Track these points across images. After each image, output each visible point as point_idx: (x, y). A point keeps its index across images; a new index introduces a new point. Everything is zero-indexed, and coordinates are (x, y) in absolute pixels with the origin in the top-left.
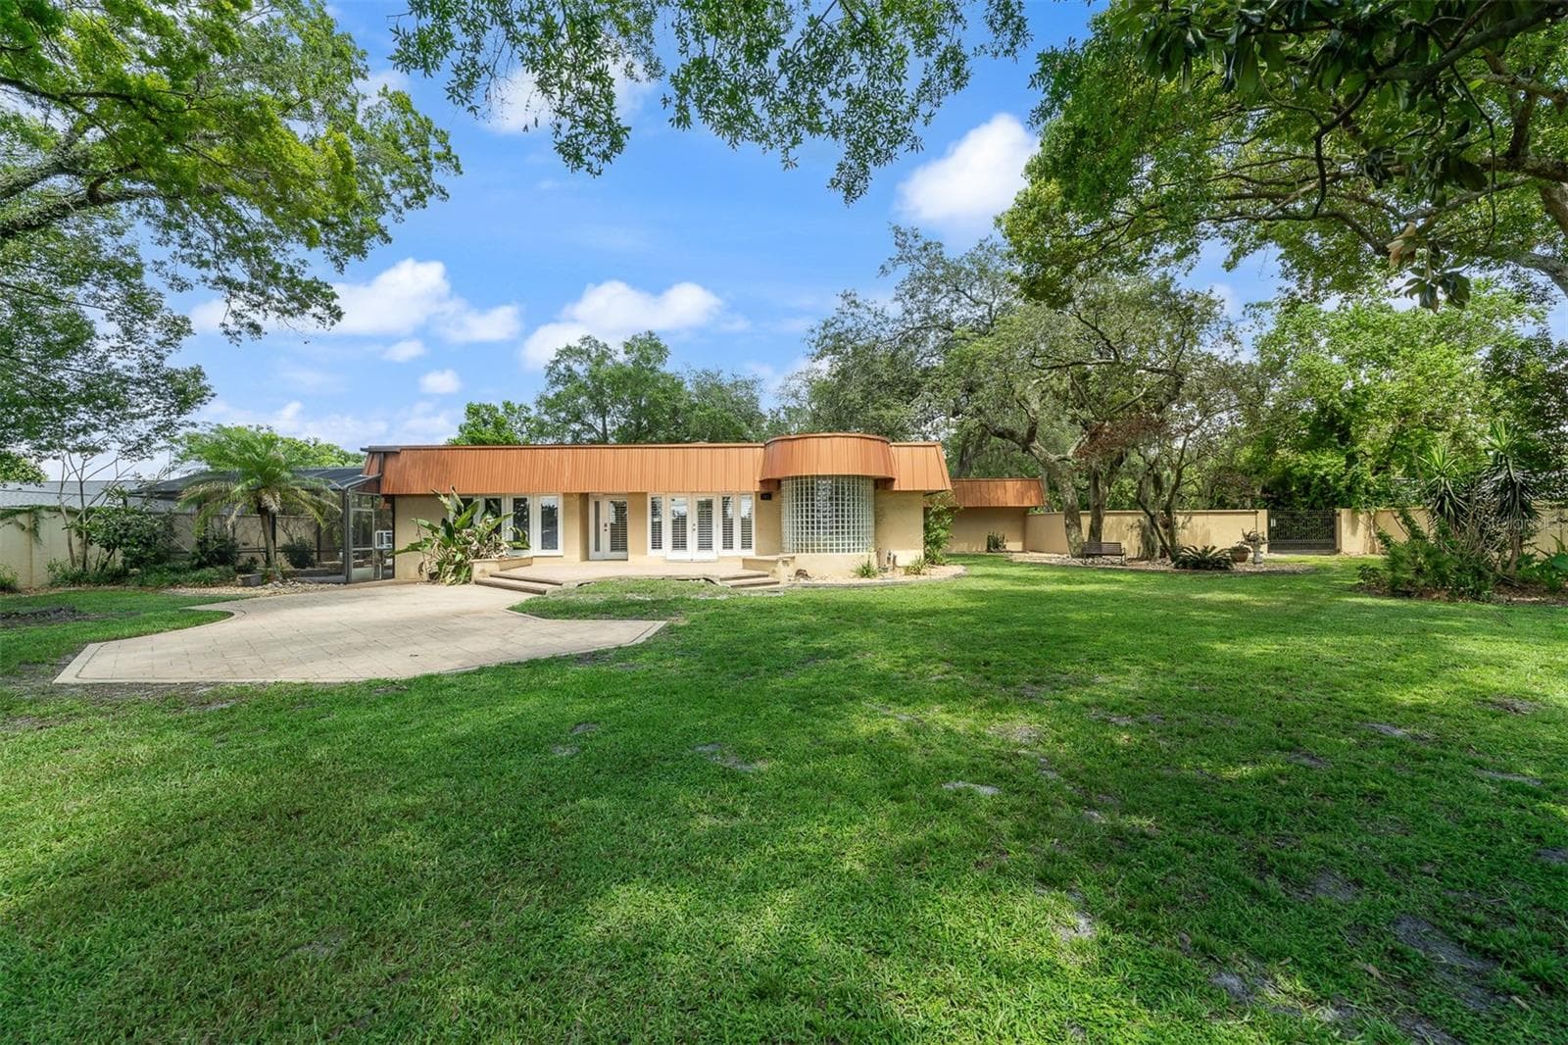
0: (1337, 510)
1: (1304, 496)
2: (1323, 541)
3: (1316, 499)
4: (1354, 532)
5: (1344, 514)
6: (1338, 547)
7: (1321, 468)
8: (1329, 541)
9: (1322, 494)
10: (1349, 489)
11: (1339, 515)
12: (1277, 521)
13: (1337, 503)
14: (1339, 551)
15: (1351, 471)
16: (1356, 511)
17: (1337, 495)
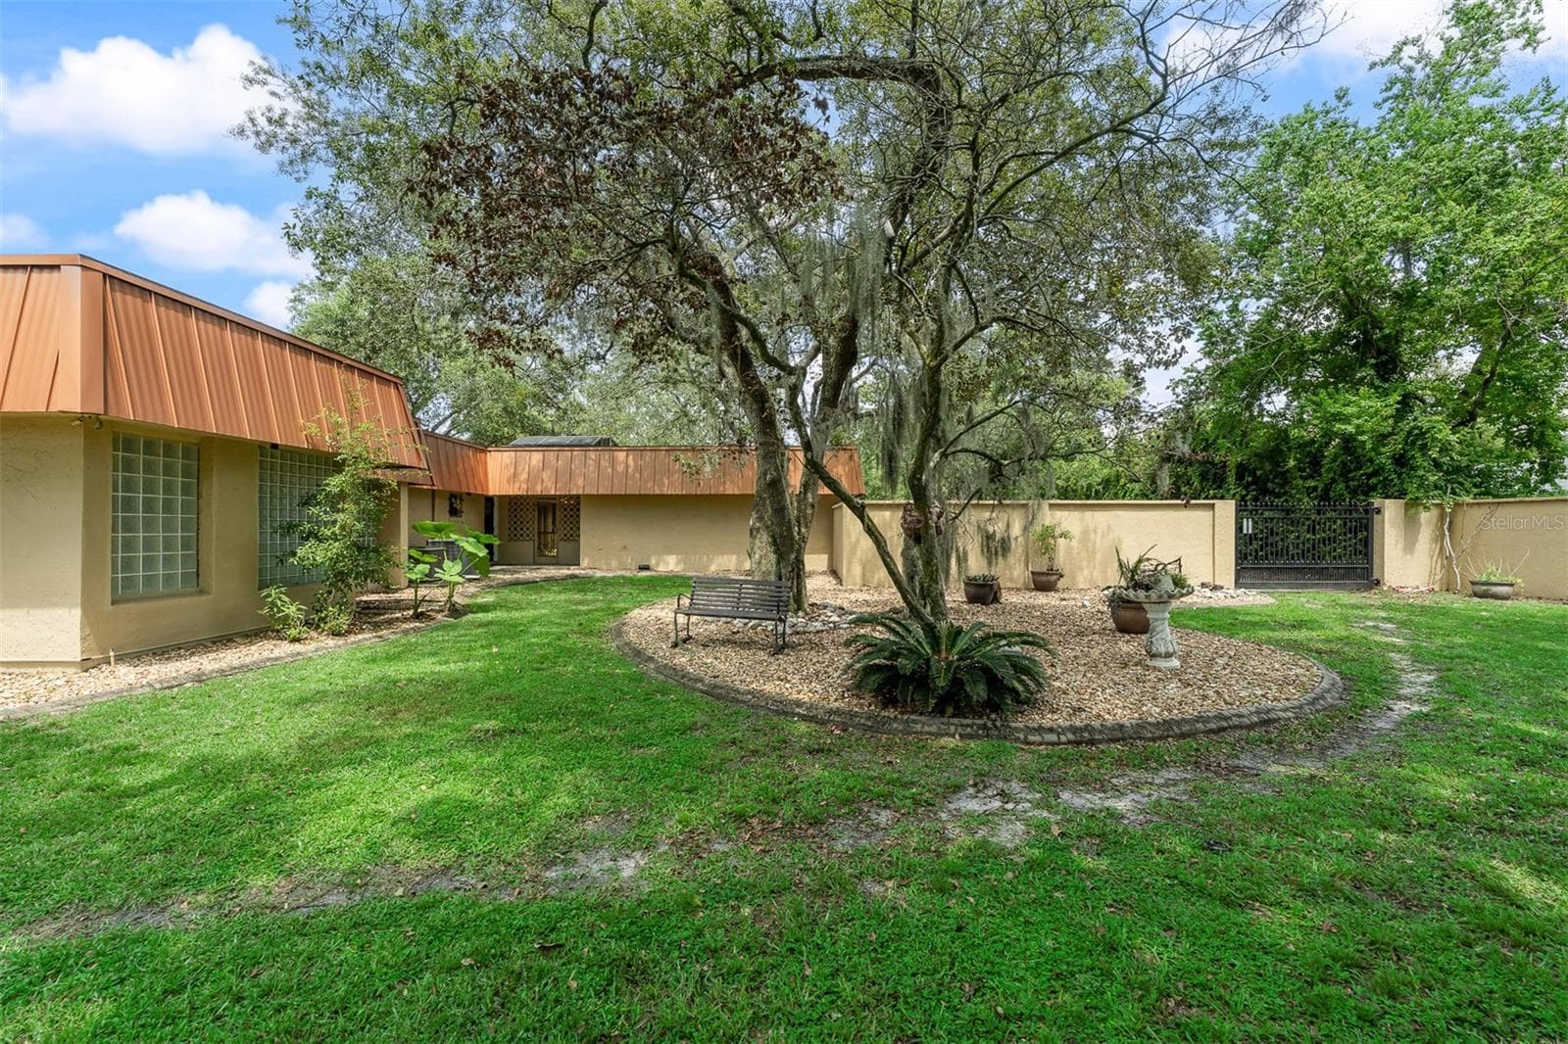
0: (1377, 502)
1: (1311, 477)
2: (1344, 563)
3: (1333, 481)
4: (1410, 545)
5: (1391, 511)
6: (1376, 576)
7: (1346, 419)
8: (1359, 562)
9: (1345, 472)
10: (1401, 460)
11: (1379, 511)
12: (1255, 523)
13: (1373, 488)
14: (1378, 583)
15: (1406, 425)
16: (1414, 504)
17: (1375, 473)
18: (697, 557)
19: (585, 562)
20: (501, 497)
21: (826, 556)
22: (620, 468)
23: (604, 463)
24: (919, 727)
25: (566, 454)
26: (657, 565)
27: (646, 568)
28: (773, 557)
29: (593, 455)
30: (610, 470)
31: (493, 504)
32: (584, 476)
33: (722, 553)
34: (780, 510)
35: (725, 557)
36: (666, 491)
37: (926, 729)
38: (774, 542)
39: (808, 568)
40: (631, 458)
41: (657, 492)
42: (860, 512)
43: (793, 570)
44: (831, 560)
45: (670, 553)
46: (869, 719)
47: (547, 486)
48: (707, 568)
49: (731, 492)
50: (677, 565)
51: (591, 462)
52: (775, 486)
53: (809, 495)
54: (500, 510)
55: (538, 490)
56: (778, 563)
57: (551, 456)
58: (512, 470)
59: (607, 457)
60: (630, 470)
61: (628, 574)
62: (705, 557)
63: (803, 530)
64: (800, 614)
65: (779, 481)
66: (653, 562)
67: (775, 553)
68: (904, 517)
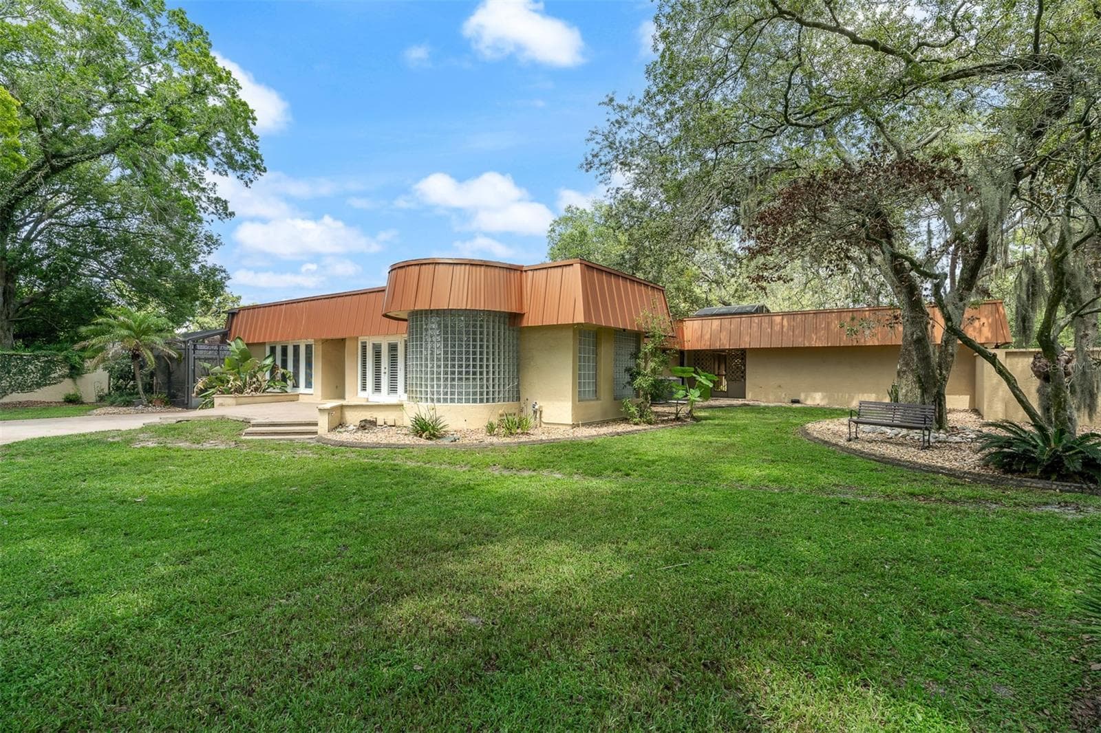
18: (840, 394)
19: (749, 395)
20: (689, 351)
21: (968, 397)
22: (777, 328)
23: (765, 325)
24: (1029, 484)
25: (736, 320)
26: (806, 400)
27: (798, 402)
28: (918, 392)
29: (756, 320)
30: (769, 330)
31: (684, 356)
32: (749, 336)
33: (864, 392)
34: (925, 359)
35: (865, 395)
36: (814, 344)
37: (1034, 485)
38: (920, 380)
39: (948, 406)
40: (785, 320)
41: (807, 345)
42: (992, 359)
43: (935, 401)
44: (973, 400)
45: (816, 390)
46: (992, 477)
47: (724, 343)
48: (849, 402)
49: (871, 344)
50: (822, 399)
51: (755, 325)
52: (921, 342)
53: (950, 348)
54: (688, 359)
55: (717, 346)
56: (922, 395)
57: (726, 322)
58: (700, 333)
59: (767, 321)
60: (784, 330)
61: (784, 405)
62: (847, 395)
63: (944, 372)
64: (941, 431)
65: (924, 339)
66: (802, 397)
67: (920, 388)
68: (1033, 363)
